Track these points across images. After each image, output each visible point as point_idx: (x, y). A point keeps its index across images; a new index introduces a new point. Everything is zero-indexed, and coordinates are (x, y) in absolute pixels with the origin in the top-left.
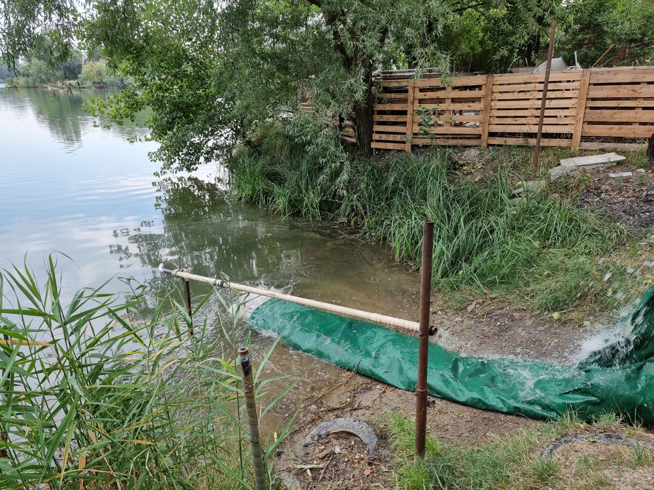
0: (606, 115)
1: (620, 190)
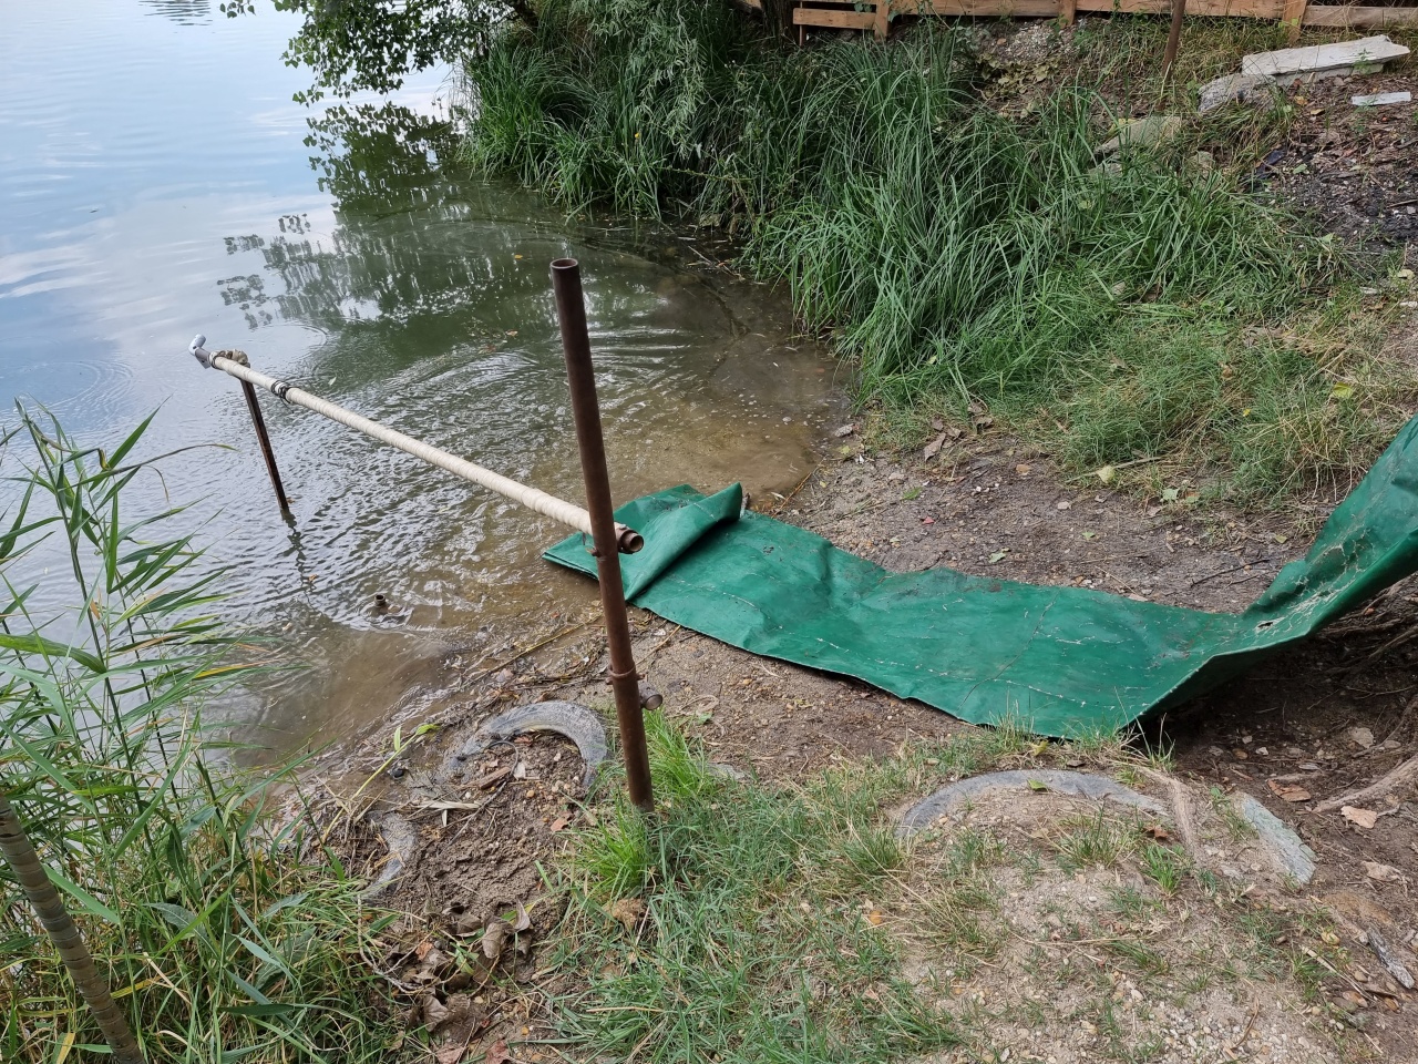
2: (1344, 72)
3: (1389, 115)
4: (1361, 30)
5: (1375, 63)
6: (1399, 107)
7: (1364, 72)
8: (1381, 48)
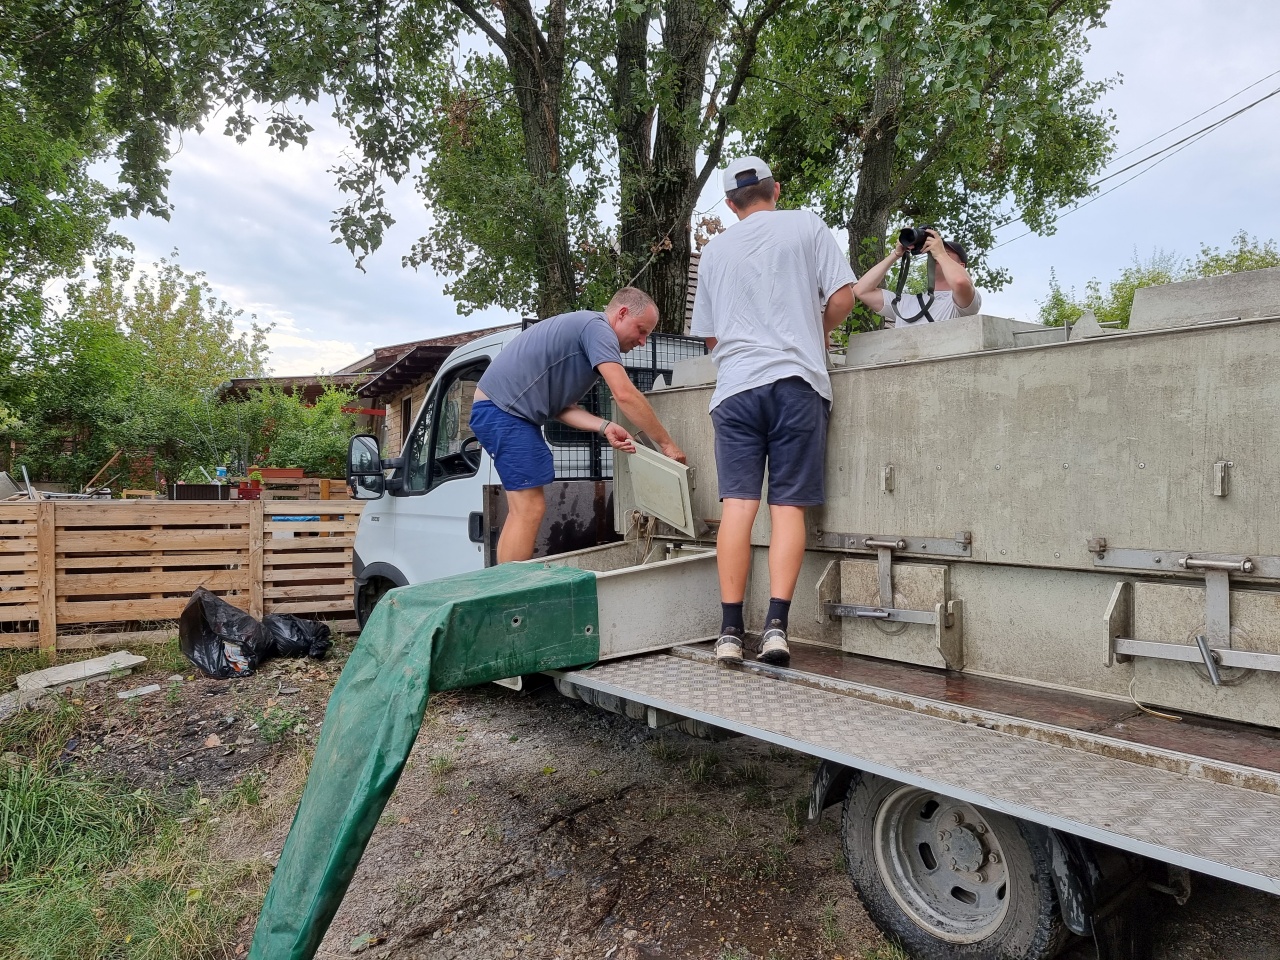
0: (100, 583)
1: (139, 722)
2: (105, 677)
3: (150, 701)
4: (105, 649)
5: (125, 669)
6: (155, 695)
7: (119, 676)
8: (125, 659)
